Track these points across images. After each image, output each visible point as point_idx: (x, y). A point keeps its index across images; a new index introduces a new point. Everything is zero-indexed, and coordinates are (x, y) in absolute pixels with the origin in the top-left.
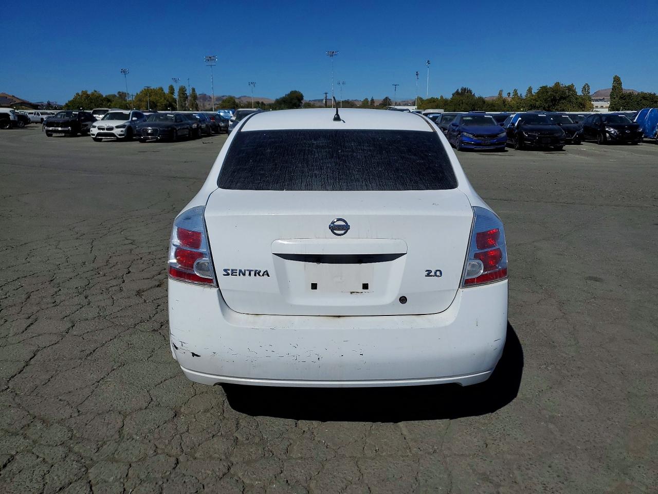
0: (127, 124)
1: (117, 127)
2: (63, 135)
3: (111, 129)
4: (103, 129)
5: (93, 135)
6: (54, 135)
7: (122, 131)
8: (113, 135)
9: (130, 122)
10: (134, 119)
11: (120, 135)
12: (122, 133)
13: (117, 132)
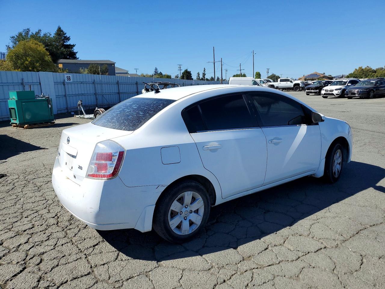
0: (343, 88)
1: (336, 90)
2: (314, 94)
3: (333, 91)
4: (328, 91)
5: (322, 94)
6: (310, 94)
7: (338, 92)
8: (333, 94)
9: (346, 86)
10: (349, 84)
11: (337, 94)
12: (338, 93)
13: (335, 92)
